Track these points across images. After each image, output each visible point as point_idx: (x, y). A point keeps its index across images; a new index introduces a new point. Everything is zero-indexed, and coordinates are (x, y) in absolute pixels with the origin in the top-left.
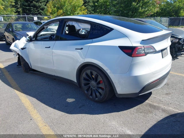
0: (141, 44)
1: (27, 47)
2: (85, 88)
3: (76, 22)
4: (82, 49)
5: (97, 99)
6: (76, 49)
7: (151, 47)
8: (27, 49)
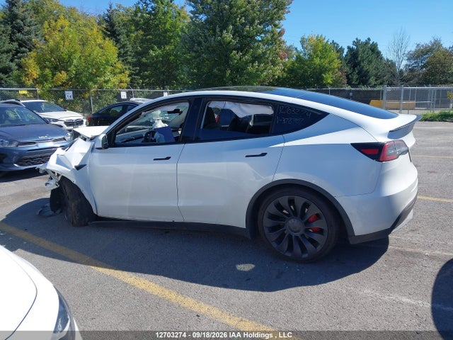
0: (389, 137)
1: (88, 163)
2: (273, 237)
3: (235, 102)
4: (263, 154)
5: (306, 256)
6: (247, 156)
7: (401, 142)
8: (87, 168)
